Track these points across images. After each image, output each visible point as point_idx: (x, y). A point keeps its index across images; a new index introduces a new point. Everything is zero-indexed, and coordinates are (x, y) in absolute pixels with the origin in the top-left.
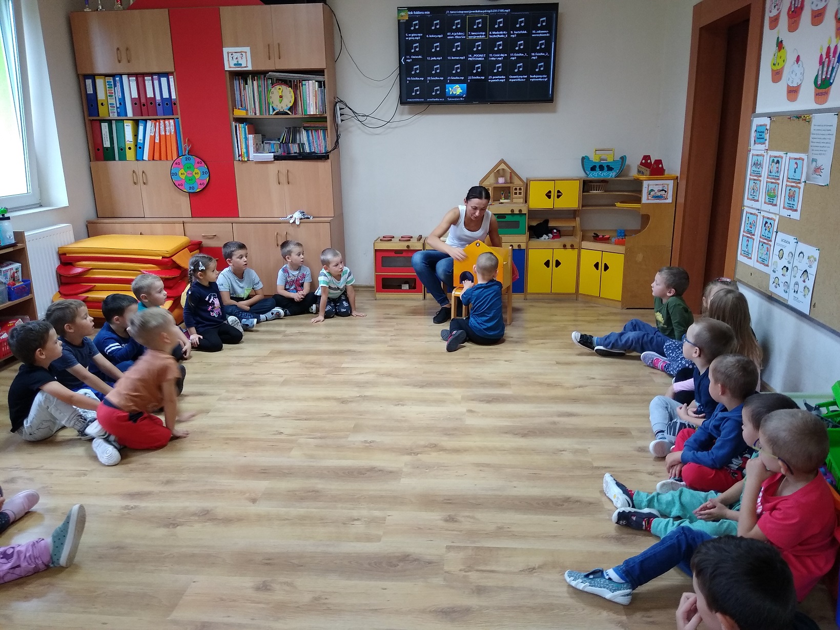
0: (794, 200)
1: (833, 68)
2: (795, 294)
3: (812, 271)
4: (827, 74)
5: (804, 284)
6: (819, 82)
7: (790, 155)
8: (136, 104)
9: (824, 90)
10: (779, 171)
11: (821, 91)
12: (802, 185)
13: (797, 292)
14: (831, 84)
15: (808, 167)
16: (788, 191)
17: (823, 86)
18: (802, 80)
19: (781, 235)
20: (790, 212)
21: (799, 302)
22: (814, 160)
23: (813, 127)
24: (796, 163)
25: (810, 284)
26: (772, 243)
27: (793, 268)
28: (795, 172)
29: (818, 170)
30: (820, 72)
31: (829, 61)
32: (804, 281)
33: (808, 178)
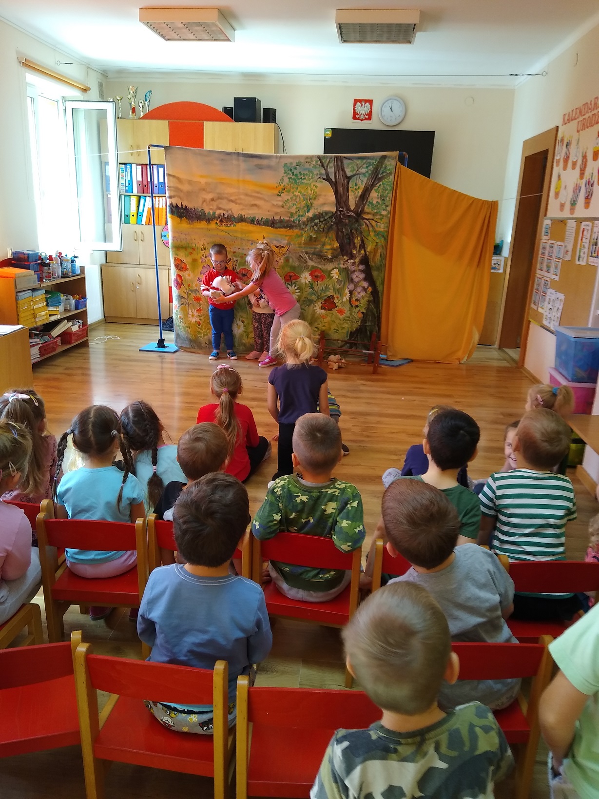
0: (557, 269)
1: (577, 196)
5: (557, 316)
6: (572, 203)
7: (558, 243)
8: (140, 185)
10: (553, 252)
11: (573, 207)
12: (561, 261)
14: (577, 203)
15: (564, 250)
16: (555, 264)
18: (566, 200)
19: (550, 290)
20: (554, 276)
22: (566, 246)
23: (567, 228)
24: (560, 248)
26: (547, 295)
27: (553, 308)
28: (559, 253)
29: (567, 251)
30: (573, 197)
31: (576, 193)
33: (564, 255)
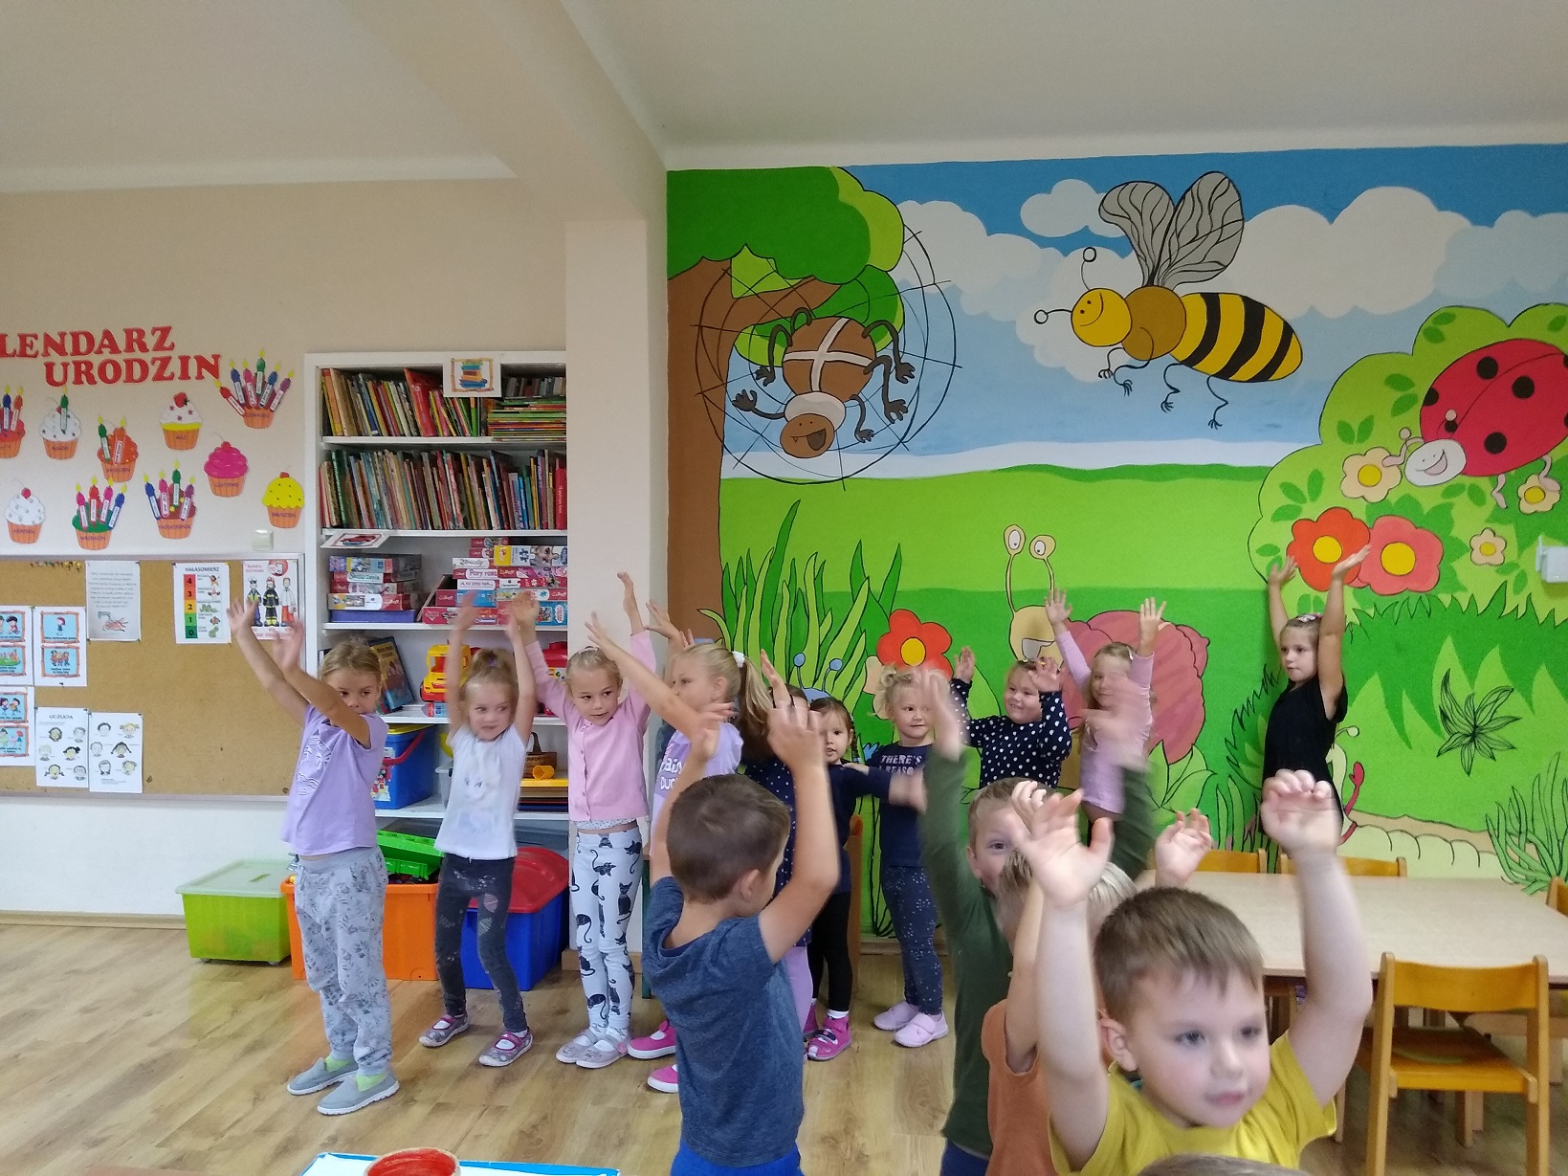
0: (67, 663)
1: (110, 513)
2: (105, 776)
3: (136, 742)
4: (98, 516)
5: (123, 760)
6: (85, 524)
7: (38, 609)
9: (96, 535)
10: (20, 629)
11: (90, 534)
12: (82, 645)
13: (108, 773)
14: (111, 529)
15: (90, 620)
16: (48, 652)
17: (95, 529)
18: (43, 520)
19: (44, 713)
20: (62, 679)
21: (116, 783)
22: (100, 614)
23: (92, 576)
24: (61, 619)
25: (136, 755)
26: (30, 724)
27: (90, 747)
28: (60, 629)
29: (114, 624)
30: (83, 514)
31: (100, 506)
32: (122, 756)
33: (92, 633)
